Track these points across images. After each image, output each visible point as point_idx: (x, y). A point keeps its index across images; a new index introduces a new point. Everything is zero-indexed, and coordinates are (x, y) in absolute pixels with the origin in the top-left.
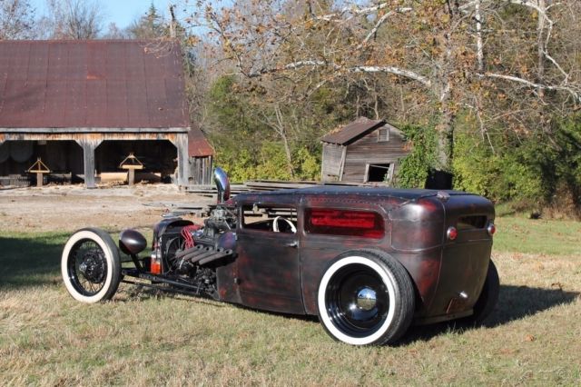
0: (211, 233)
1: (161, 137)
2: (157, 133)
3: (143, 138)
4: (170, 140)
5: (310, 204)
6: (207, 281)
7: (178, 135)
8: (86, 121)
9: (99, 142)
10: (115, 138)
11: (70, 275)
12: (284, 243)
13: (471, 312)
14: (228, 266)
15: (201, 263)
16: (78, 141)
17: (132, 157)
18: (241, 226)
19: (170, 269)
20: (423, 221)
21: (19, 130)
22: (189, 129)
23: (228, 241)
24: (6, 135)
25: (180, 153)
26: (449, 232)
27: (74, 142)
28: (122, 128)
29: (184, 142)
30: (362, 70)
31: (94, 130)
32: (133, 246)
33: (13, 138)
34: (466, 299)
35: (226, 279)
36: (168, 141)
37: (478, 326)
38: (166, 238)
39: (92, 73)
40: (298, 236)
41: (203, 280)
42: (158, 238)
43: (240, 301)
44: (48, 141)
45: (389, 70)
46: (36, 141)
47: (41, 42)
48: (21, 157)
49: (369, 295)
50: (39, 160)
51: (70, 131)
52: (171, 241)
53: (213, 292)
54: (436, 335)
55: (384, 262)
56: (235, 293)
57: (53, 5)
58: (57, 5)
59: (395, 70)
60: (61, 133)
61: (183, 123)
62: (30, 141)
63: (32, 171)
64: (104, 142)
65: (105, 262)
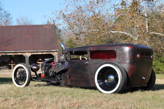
0: (60, 64)
1: (49, 53)
2: (48, 52)
3: (43, 53)
4: (52, 54)
5: (92, 49)
6: (59, 79)
7: (54, 52)
8: (26, 48)
9: (30, 55)
10: (35, 53)
11: (15, 78)
12: (83, 63)
13: (146, 85)
14: (66, 73)
15: (57, 72)
16: (24, 55)
17: (40, 59)
18: (69, 59)
19: (47, 77)
20: (129, 52)
21: (5, 52)
22: (58, 50)
23: (66, 65)
24: (2, 53)
25: (55, 58)
26: (138, 56)
27: (22, 55)
28: (37, 50)
29: (56, 54)
30: (111, 32)
31: (28, 51)
32: (35, 69)
33: (4, 54)
34: (145, 80)
35: (65, 77)
36: (51, 54)
37: (149, 90)
38: (46, 66)
39: (28, 35)
40: (88, 60)
41: (58, 78)
42: (43, 66)
43: (70, 84)
44: (15, 55)
45: (119, 32)
46: (11, 55)
47: (13, 26)
48: (7, 61)
49: (112, 77)
50: (12, 61)
51: (21, 52)
52: (47, 67)
53: (61, 82)
54: (135, 91)
55: (116, 65)
56: (68, 82)
57: (18, 21)
58: (19, 21)
59: (121, 32)
60: (18, 52)
61: (56, 49)
62: (9, 55)
63: (10, 65)
64: (32, 55)
65: (26, 74)
